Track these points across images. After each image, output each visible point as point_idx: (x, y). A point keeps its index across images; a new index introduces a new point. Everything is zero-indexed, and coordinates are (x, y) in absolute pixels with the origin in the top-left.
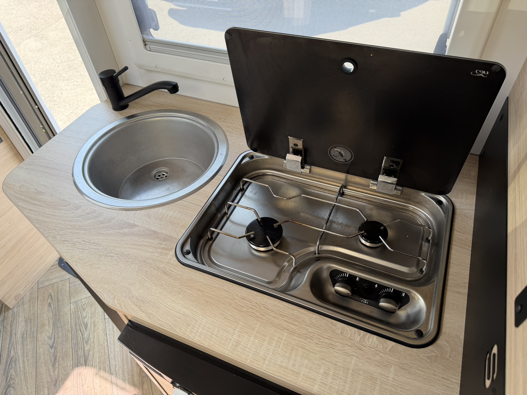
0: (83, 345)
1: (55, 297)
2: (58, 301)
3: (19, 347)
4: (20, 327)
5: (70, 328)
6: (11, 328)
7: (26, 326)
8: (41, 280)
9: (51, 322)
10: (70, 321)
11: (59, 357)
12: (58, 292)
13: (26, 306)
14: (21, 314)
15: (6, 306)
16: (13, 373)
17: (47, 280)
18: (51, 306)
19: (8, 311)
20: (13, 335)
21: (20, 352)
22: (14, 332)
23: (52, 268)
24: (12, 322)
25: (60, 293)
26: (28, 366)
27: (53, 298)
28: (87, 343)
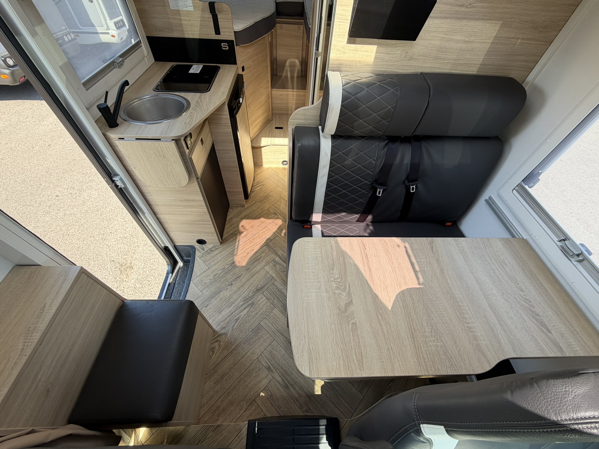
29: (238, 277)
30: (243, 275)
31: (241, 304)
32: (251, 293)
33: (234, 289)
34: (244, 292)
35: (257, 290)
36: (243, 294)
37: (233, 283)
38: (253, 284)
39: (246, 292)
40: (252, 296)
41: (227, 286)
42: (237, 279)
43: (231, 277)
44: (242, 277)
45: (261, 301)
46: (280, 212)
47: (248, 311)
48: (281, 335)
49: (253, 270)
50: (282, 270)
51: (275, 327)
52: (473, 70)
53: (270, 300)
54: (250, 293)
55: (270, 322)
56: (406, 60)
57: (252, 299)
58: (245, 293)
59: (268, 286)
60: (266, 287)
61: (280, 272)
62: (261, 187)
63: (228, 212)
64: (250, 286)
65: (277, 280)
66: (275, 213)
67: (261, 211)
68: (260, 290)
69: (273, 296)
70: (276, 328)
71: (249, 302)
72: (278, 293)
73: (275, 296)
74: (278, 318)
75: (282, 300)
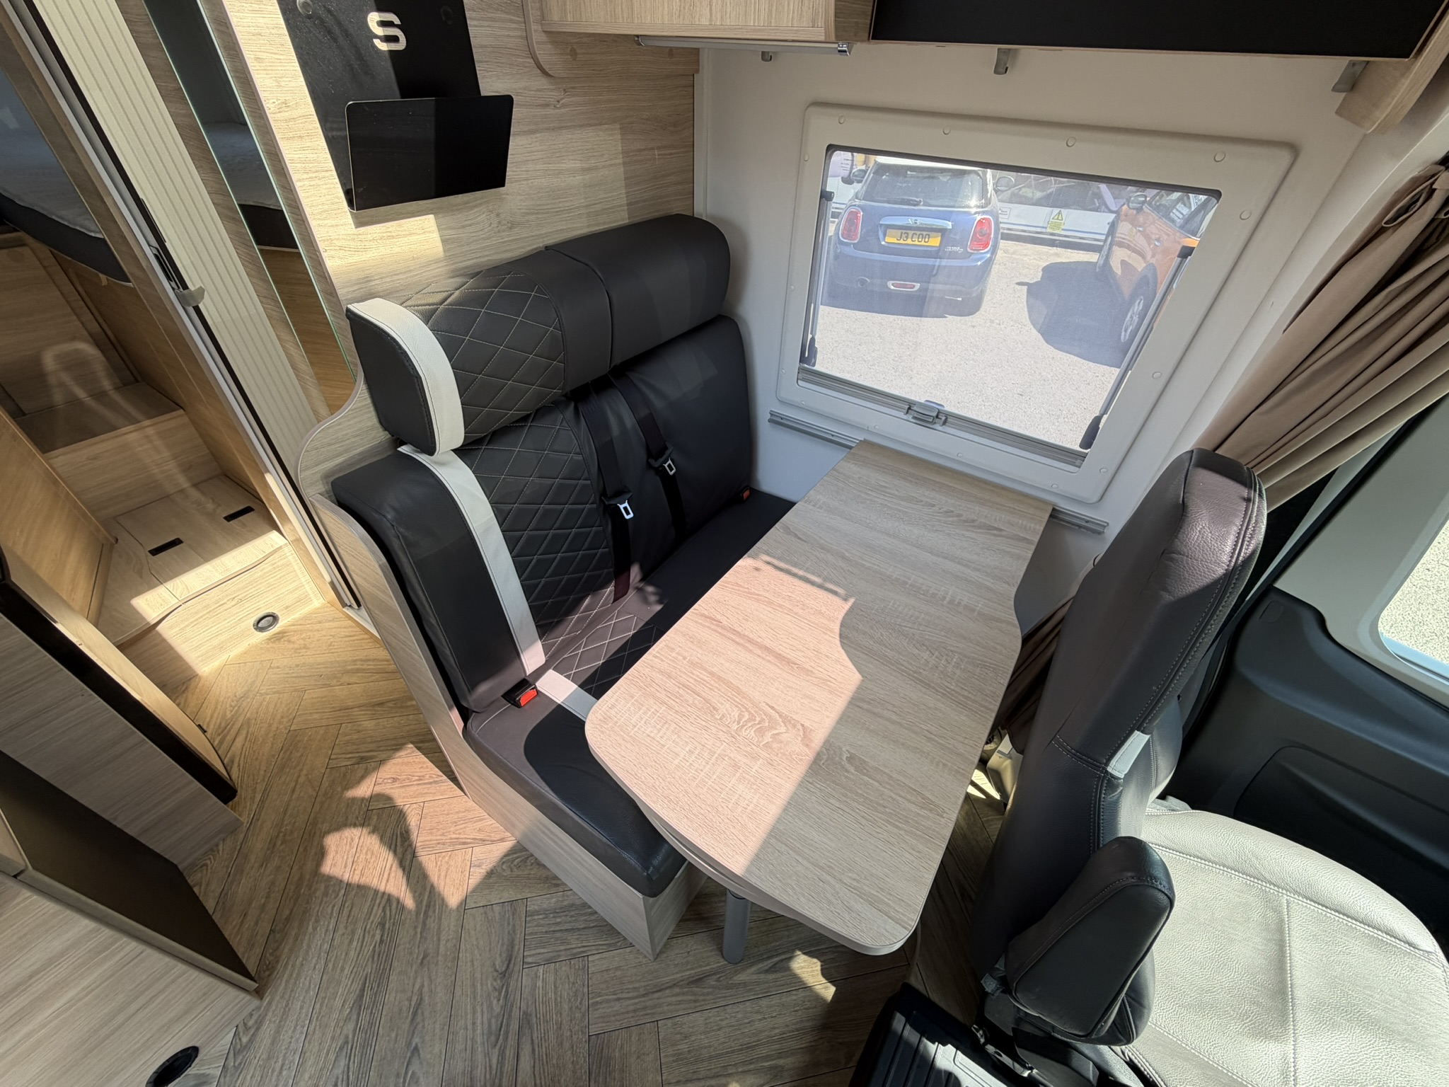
29: (415, 1014)
30: (426, 989)
31: (494, 1061)
32: (495, 1002)
33: (436, 1050)
34: (474, 1024)
35: (503, 974)
36: (474, 1030)
37: (416, 1040)
38: (478, 975)
39: (479, 1015)
40: (504, 1007)
41: (406, 1073)
42: (419, 1018)
43: (393, 1035)
44: (426, 998)
45: (540, 984)
46: (372, 746)
47: (533, 1050)
48: (660, 994)
49: (443, 943)
50: (515, 863)
51: (631, 995)
52: (621, 218)
53: (559, 956)
54: (490, 1007)
55: (608, 1001)
56: (504, 231)
57: (511, 1011)
58: (479, 1022)
59: (519, 937)
60: (517, 942)
61: (516, 872)
62: (244, 733)
63: (190, 889)
64: (474, 993)
65: (529, 895)
66: (362, 758)
67: (310, 790)
68: (511, 966)
69: (557, 939)
70: (635, 994)
71: (514, 1026)
72: (558, 920)
73: (558, 935)
74: (617, 968)
75: (586, 921)
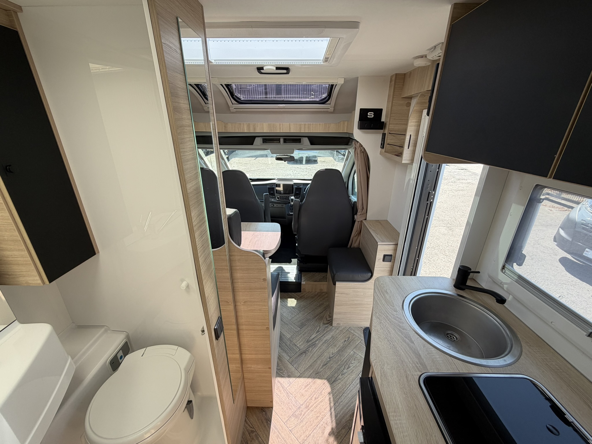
0: (340, 374)
1: (350, 340)
2: (349, 344)
3: (321, 343)
4: (328, 337)
5: (342, 360)
6: (325, 333)
7: (330, 338)
8: (352, 328)
9: (339, 348)
10: (345, 357)
11: (327, 365)
12: (353, 340)
13: (338, 331)
14: (333, 332)
15: (332, 323)
16: (310, 350)
17: (354, 331)
18: (345, 342)
19: (331, 326)
20: (323, 337)
21: (319, 345)
22: (325, 335)
23: (360, 328)
24: (328, 331)
25: (353, 341)
26: (317, 354)
27: (349, 340)
28: (342, 374)
31: (318, 342)
33: (326, 354)
35: (305, 352)
37: (329, 360)
38: (309, 358)
41: (333, 356)
42: (326, 363)
43: (332, 365)
44: (322, 365)
45: (300, 344)
47: (310, 336)
49: (311, 372)
53: (293, 344)
55: (293, 329)
57: (308, 346)
58: (315, 350)
59: (296, 356)
61: (284, 369)
64: (312, 355)
65: (287, 361)
68: (302, 352)
69: (290, 347)
71: (310, 343)
72: (287, 350)
74: (287, 332)
